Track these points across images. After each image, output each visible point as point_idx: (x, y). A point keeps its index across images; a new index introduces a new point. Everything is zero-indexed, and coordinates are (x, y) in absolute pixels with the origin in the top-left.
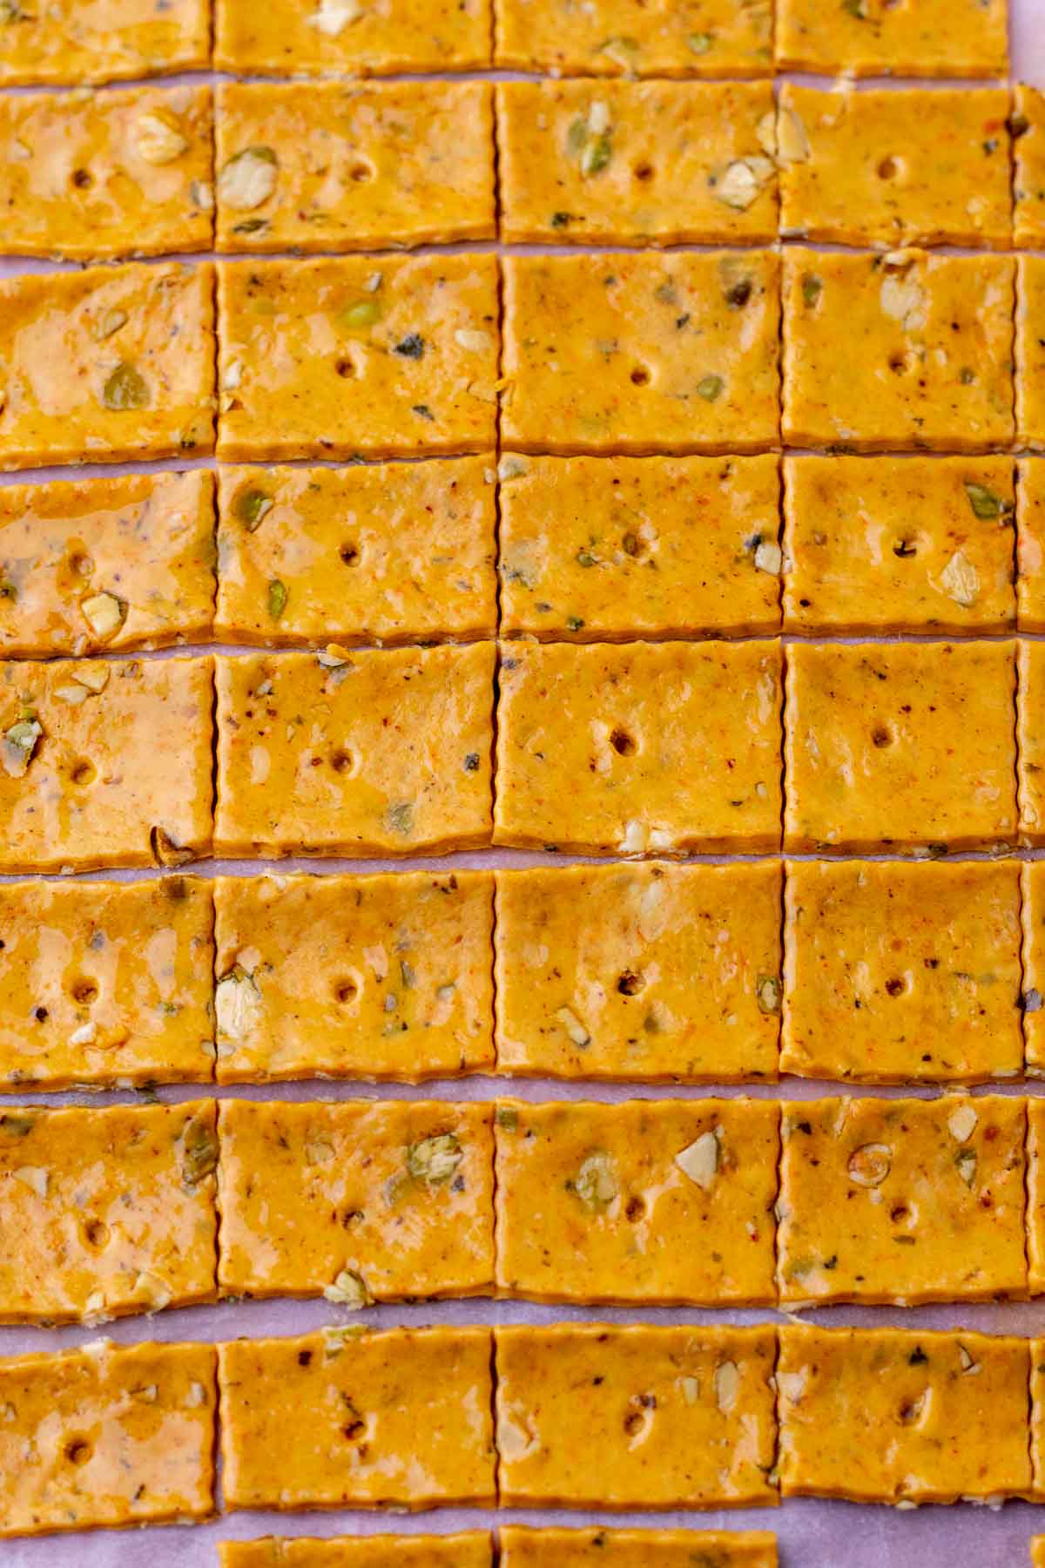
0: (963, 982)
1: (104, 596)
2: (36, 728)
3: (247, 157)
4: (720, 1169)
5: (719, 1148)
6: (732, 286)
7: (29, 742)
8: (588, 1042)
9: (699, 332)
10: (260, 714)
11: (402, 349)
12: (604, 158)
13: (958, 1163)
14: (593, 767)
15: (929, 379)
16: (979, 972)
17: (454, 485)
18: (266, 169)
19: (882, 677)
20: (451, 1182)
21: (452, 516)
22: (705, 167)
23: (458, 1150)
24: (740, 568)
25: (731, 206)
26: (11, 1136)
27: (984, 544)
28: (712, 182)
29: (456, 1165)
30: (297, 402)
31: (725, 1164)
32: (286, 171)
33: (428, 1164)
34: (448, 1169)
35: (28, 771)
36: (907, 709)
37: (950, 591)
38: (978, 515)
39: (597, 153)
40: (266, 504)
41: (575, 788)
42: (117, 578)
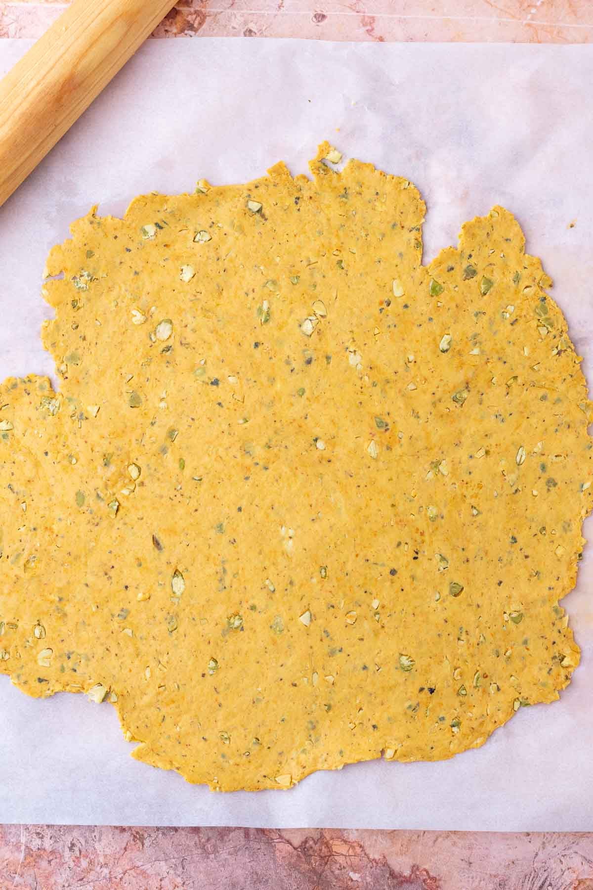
0: (376, 566)
1: (134, 465)
2: (117, 504)
3: (163, 323)
4: (311, 621)
5: (311, 615)
6: (307, 359)
7: (115, 507)
8: (274, 590)
9: (297, 374)
10: (179, 496)
11: (212, 383)
12: (268, 318)
13: (375, 615)
14: (273, 508)
15: (363, 386)
16: (380, 563)
17: (229, 424)
18: (169, 326)
19: (351, 476)
20: (240, 628)
21: (230, 434)
22: (297, 320)
23: (241, 619)
24: (311, 448)
25: (305, 334)
26: (121, 620)
27: (380, 437)
28: (300, 326)
29: (241, 624)
30: (184, 402)
31: (313, 618)
32: (175, 326)
33: (233, 623)
34: (239, 625)
35: (116, 517)
36: (359, 486)
37: (370, 453)
38: (378, 426)
39: (266, 317)
40: (176, 433)
41: (268, 516)
42: (137, 459)
